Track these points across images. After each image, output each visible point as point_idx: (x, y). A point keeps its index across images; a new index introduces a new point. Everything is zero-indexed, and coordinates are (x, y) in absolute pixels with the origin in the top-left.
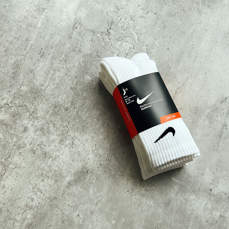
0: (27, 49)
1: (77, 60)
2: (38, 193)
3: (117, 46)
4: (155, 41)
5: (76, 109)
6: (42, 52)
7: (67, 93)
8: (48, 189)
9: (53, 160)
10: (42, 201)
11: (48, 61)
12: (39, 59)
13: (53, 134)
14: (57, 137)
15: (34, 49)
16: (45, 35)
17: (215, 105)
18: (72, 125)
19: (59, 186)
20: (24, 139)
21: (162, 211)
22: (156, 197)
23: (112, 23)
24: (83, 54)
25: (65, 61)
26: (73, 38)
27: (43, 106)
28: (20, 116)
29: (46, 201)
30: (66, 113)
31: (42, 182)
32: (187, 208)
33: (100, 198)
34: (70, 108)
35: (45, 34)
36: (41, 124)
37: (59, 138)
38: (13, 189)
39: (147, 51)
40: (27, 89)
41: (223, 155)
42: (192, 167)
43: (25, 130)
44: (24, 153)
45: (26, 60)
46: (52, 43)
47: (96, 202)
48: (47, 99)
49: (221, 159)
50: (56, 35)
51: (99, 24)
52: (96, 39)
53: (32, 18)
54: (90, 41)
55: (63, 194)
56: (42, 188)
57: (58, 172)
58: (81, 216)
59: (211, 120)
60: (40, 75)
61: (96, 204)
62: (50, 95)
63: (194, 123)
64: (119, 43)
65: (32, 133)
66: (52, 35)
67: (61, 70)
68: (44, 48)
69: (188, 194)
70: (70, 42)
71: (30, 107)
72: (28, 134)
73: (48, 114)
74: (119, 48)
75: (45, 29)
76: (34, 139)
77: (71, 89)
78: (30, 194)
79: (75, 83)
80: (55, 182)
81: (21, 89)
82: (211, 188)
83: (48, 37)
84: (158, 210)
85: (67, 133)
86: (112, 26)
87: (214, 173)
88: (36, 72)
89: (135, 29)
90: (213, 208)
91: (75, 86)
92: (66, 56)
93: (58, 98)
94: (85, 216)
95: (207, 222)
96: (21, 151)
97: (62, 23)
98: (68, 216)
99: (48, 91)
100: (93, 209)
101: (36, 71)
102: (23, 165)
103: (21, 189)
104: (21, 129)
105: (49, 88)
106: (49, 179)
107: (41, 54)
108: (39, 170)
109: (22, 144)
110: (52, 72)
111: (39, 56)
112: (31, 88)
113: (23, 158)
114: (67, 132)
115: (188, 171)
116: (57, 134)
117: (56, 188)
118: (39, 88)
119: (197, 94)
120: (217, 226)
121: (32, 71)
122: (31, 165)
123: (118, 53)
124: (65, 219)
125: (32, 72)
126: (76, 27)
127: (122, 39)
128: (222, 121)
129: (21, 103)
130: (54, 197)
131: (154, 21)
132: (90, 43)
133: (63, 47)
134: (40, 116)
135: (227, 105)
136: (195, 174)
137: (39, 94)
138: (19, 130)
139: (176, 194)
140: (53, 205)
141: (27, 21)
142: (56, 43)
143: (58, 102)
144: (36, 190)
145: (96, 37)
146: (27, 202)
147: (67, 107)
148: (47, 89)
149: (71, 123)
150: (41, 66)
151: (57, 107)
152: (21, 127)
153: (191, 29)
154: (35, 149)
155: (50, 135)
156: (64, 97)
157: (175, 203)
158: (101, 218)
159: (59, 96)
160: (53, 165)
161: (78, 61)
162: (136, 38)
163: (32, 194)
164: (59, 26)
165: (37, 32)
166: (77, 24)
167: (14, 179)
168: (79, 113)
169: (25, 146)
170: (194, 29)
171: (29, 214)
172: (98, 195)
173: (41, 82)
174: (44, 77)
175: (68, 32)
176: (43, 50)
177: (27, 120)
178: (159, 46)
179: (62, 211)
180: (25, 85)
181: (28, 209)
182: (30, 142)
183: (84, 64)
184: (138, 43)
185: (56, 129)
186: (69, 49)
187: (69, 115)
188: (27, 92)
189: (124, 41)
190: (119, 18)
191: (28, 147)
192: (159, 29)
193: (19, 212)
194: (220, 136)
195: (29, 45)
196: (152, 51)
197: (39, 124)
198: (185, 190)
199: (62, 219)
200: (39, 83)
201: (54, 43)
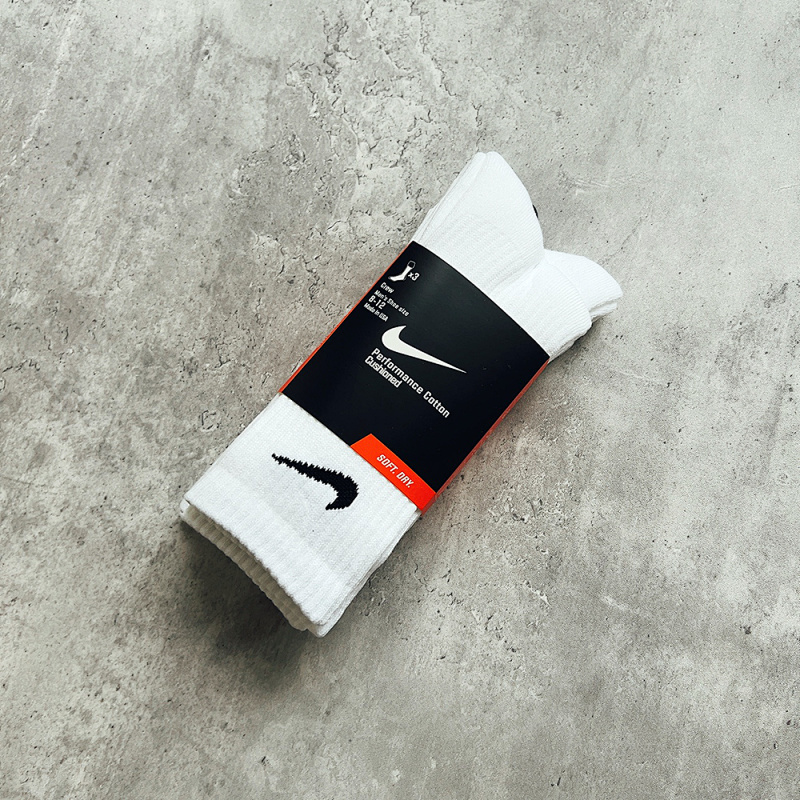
0: (24, 146)
1: (219, 176)
2: (105, 691)
3: (364, 113)
4: (509, 86)
5: (227, 365)
6: (81, 155)
7: (188, 305)
8: (142, 672)
9: (152, 562)
10: (123, 719)
11: (107, 187)
12: (73, 182)
13: (145, 465)
14: (161, 476)
15: (51, 144)
16: (88, 90)
17: (746, 316)
18: (215, 427)
19: (182, 657)
20: (37, 490)
21: (571, 720)
22: (547, 673)
23: (342, 27)
24: (237, 155)
25: (173, 185)
26: (197, 95)
27: (102, 360)
28: (15, 405)
29: (140, 719)
30: (190, 380)
31: (117, 647)
32: (662, 702)
33: (339, 693)
34: (205, 360)
35: (88, 85)
36: (96, 430)
37: (169, 477)
38: (11, 683)
39: (482, 127)
40: (35, 300)
41: (784, 499)
42: (675, 550)
43: (40, 455)
44: (42, 543)
45: (21, 192)
46: (116, 118)
47: (326, 706)
48: (115, 333)
49: (779, 514)
50: (128, 85)
51: (293, 35)
52: (284, 91)
53: (35, 26)
54: (262, 102)
55: (202, 686)
56: (120, 670)
57: (175, 607)
58: (273, 762)
59: (734, 374)
60: (80, 246)
61: (328, 713)
62: (122, 318)
63: (672, 387)
64: (373, 103)
65: (65, 466)
66: (113, 86)
67: (159, 220)
68: (86, 138)
69: (665, 653)
70: (187, 112)
71: (50, 368)
72: (51, 473)
73: (121, 392)
74: (376, 123)
75: (87, 68)
76: (77, 490)
77: (204, 290)
78: (77, 696)
79: (215, 265)
80: (167, 644)
81: (13, 300)
82: (745, 623)
83: (99, 97)
84: (560, 718)
85: (198, 457)
86: (341, 40)
87: (754, 567)
88: (64, 235)
89: (428, 46)
90: (759, 697)
91: (216, 275)
92: (173, 164)
93: (155, 327)
94: (289, 760)
95: (739, 747)
96: (29, 538)
97: (148, 40)
98: (225, 767)
99: (116, 303)
100: (318, 731)
101: (65, 228)
102: (41, 588)
103: (39, 680)
104: (25, 454)
105: (117, 290)
106: (145, 636)
107: (79, 163)
108: (105, 603)
109: (32, 510)
110: (125, 230)
111: (72, 171)
112: (49, 296)
113: (38, 563)
114: (199, 454)
115: (660, 568)
116: (160, 462)
117: (171, 666)
118: (78, 292)
119: (677, 277)
120: (776, 759)
121: (48, 231)
122: (73, 588)
123: (372, 139)
124: (215, 778)
125: (49, 236)
126: (207, 53)
127: (381, 87)
128: (776, 373)
129: (17, 356)
130: (166, 699)
131: (498, 12)
132: (264, 110)
133: (161, 130)
134: (93, 401)
135: (788, 311)
136: (685, 577)
137: (82, 317)
138: (18, 457)
139: (623, 655)
140: (166, 731)
141: (13, 38)
142: (131, 118)
143: (157, 342)
144: (96, 678)
145: (283, 87)
146: (66, 728)
147: (191, 360)
148: (111, 294)
149: (213, 417)
150: (82, 209)
151: (152, 360)
152: (24, 445)
153: (639, 35)
154: (82, 525)
155: (134, 470)
156: (178, 321)
157: (620, 690)
158: (349, 764)
159: (158, 318)
160: (152, 580)
161: (222, 181)
162: (437, 81)
163: (82, 694)
164: (138, 51)
165: (54, 81)
166: (209, 38)
167: (11, 643)
168: (240, 379)
169: (43, 516)
170: (651, 34)
171: (78, 770)
172: (333, 682)
173: (85, 271)
174: (95, 249)
175: (174, 72)
176: (86, 148)
177: (44, 420)
178: (523, 106)
179: (202, 751)
180: (25, 286)
181: (72, 752)
182: (60, 502)
183: (246, 190)
184: (445, 100)
185: (157, 447)
186: (184, 136)
187: (200, 388)
188: (36, 312)
189: (391, 92)
190: (368, 7)
191: (53, 520)
192: (520, 40)
193: (38, 765)
194: (770, 430)
195: (30, 132)
196: (500, 123)
197: (90, 429)
198: (653, 639)
199: (205, 779)
200: (79, 273)
201: (125, 117)
